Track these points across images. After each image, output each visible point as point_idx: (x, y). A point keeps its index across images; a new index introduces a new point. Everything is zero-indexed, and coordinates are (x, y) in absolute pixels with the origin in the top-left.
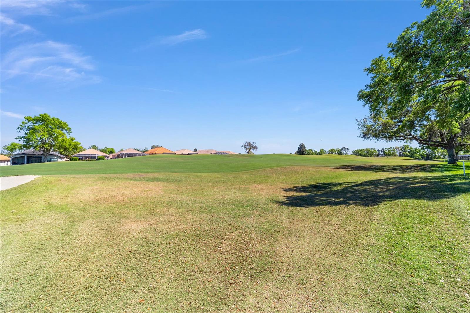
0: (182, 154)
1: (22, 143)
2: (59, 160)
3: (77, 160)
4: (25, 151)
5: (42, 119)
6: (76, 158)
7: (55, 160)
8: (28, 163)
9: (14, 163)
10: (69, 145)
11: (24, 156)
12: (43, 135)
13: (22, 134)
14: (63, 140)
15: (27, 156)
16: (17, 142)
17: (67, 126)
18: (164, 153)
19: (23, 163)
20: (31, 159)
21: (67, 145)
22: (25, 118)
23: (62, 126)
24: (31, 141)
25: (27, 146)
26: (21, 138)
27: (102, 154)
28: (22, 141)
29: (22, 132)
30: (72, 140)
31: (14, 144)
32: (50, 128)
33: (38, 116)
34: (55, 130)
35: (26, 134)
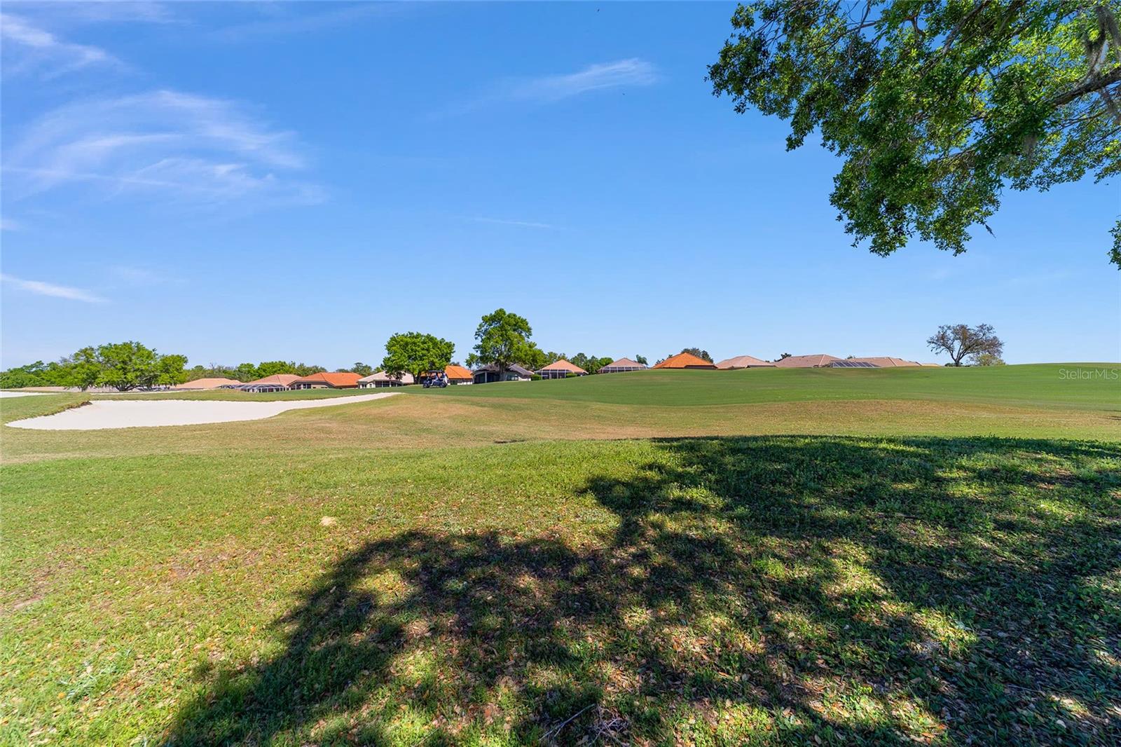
0: (732, 368)
1: (479, 354)
2: (520, 379)
3: (538, 380)
4: (483, 365)
5: (497, 318)
6: (538, 376)
7: (516, 378)
8: (488, 382)
9: (475, 383)
10: (526, 355)
11: (484, 374)
12: (497, 342)
13: (479, 342)
14: (518, 347)
15: (488, 374)
16: (474, 352)
17: (527, 324)
19: (484, 382)
20: (493, 377)
21: (523, 355)
22: (483, 318)
23: (520, 326)
24: (487, 351)
25: (484, 359)
26: (478, 347)
27: (574, 369)
28: (479, 352)
29: (480, 338)
30: (530, 346)
31: (472, 357)
32: (506, 330)
33: (493, 313)
34: (511, 333)
35: (482, 341)
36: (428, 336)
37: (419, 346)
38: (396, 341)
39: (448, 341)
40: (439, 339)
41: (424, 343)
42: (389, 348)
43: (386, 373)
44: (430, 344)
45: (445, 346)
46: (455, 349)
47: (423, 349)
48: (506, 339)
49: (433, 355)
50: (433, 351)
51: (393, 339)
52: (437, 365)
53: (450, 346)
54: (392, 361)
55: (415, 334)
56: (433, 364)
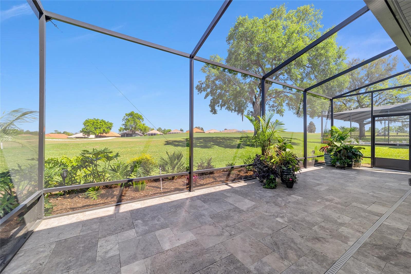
0: (210, 133)
1: (124, 127)
2: (139, 136)
3: (147, 136)
4: (125, 131)
5: (131, 114)
7: (137, 136)
11: (125, 134)
12: (131, 123)
14: (140, 125)
16: (122, 126)
17: (142, 117)
18: (196, 132)
19: (125, 137)
20: (128, 135)
21: (141, 128)
22: (126, 114)
23: (140, 118)
24: (127, 126)
25: (126, 129)
26: (124, 125)
27: (159, 133)
28: (124, 126)
29: (124, 122)
30: (144, 125)
31: (121, 128)
32: (134, 119)
33: (130, 113)
34: (136, 120)
35: (125, 122)
36: (102, 120)
37: (99, 124)
38: (88, 122)
39: (111, 122)
40: (106, 121)
41: (100, 122)
42: (85, 124)
43: (83, 134)
44: (103, 123)
45: (109, 124)
46: (113, 125)
47: (100, 125)
48: (135, 122)
49: (104, 127)
50: (104, 126)
51: (86, 121)
52: (106, 131)
53: (111, 124)
54: (87, 129)
55: (96, 119)
56: (104, 130)
